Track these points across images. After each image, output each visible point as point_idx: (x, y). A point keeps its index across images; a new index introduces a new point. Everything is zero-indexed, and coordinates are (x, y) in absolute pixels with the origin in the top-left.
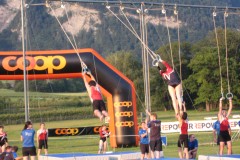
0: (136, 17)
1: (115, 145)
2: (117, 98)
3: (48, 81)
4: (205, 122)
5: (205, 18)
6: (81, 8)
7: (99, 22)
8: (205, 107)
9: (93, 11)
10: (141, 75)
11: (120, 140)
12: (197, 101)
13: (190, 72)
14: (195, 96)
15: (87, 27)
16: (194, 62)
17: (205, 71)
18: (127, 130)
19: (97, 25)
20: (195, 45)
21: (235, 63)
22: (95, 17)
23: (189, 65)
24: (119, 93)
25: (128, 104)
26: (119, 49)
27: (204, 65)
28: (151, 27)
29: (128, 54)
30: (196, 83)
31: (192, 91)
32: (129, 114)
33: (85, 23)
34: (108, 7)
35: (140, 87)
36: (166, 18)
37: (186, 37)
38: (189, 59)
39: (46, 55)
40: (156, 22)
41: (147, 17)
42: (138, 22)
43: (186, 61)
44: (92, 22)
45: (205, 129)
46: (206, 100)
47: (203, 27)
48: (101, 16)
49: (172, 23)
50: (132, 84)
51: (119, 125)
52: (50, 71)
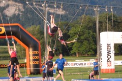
0: (42, 8)
2: (31, 49)
4: (76, 62)
6: (14, 3)
7: (23, 10)
8: (76, 55)
9: (20, 4)
10: (43, 38)
11: (32, 71)
12: (72, 52)
13: (69, 37)
14: (71, 49)
15: (17, 12)
16: (71, 32)
18: (36, 66)
19: (22, 12)
21: (92, 33)
22: (21, 8)
24: (32, 47)
25: (36, 52)
27: (76, 33)
31: (70, 47)
32: (37, 58)
33: (16, 10)
34: (27, 3)
35: (43, 44)
36: (57, 9)
37: (68, 19)
38: (68, 31)
40: (52, 11)
41: (48, 8)
42: (42, 11)
44: (19, 10)
45: (76, 66)
48: (24, 7)
49: (61, 12)
50: (39, 42)
51: (32, 63)
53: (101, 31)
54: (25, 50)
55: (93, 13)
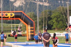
0: (35, 2)
1: (28, 40)
2: (29, 26)
3: (9, 20)
5: (56, 3)
7: (25, 3)
8: (55, 29)
10: (36, 19)
11: (30, 38)
12: (53, 27)
13: (51, 19)
15: (21, 5)
16: (52, 16)
17: (55, 19)
19: (24, 4)
20: (53, 11)
21: (64, 17)
22: (23, 2)
23: (51, 17)
24: (30, 24)
25: (32, 28)
26: (30, 11)
27: (55, 17)
28: (40, 5)
29: (33, 13)
30: (53, 22)
31: (52, 24)
32: (32, 31)
35: (36, 23)
36: (44, 3)
37: (50, 8)
38: (51, 15)
39: (8, 13)
40: (41, 4)
41: (39, 2)
42: (36, 4)
43: (50, 16)
44: (22, 3)
46: (55, 27)
47: (55, 5)
49: (46, 4)
50: (34, 22)
51: (30, 34)
52: (9, 17)
53: (70, 15)
54: (25, 26)
55: (66, 5)
